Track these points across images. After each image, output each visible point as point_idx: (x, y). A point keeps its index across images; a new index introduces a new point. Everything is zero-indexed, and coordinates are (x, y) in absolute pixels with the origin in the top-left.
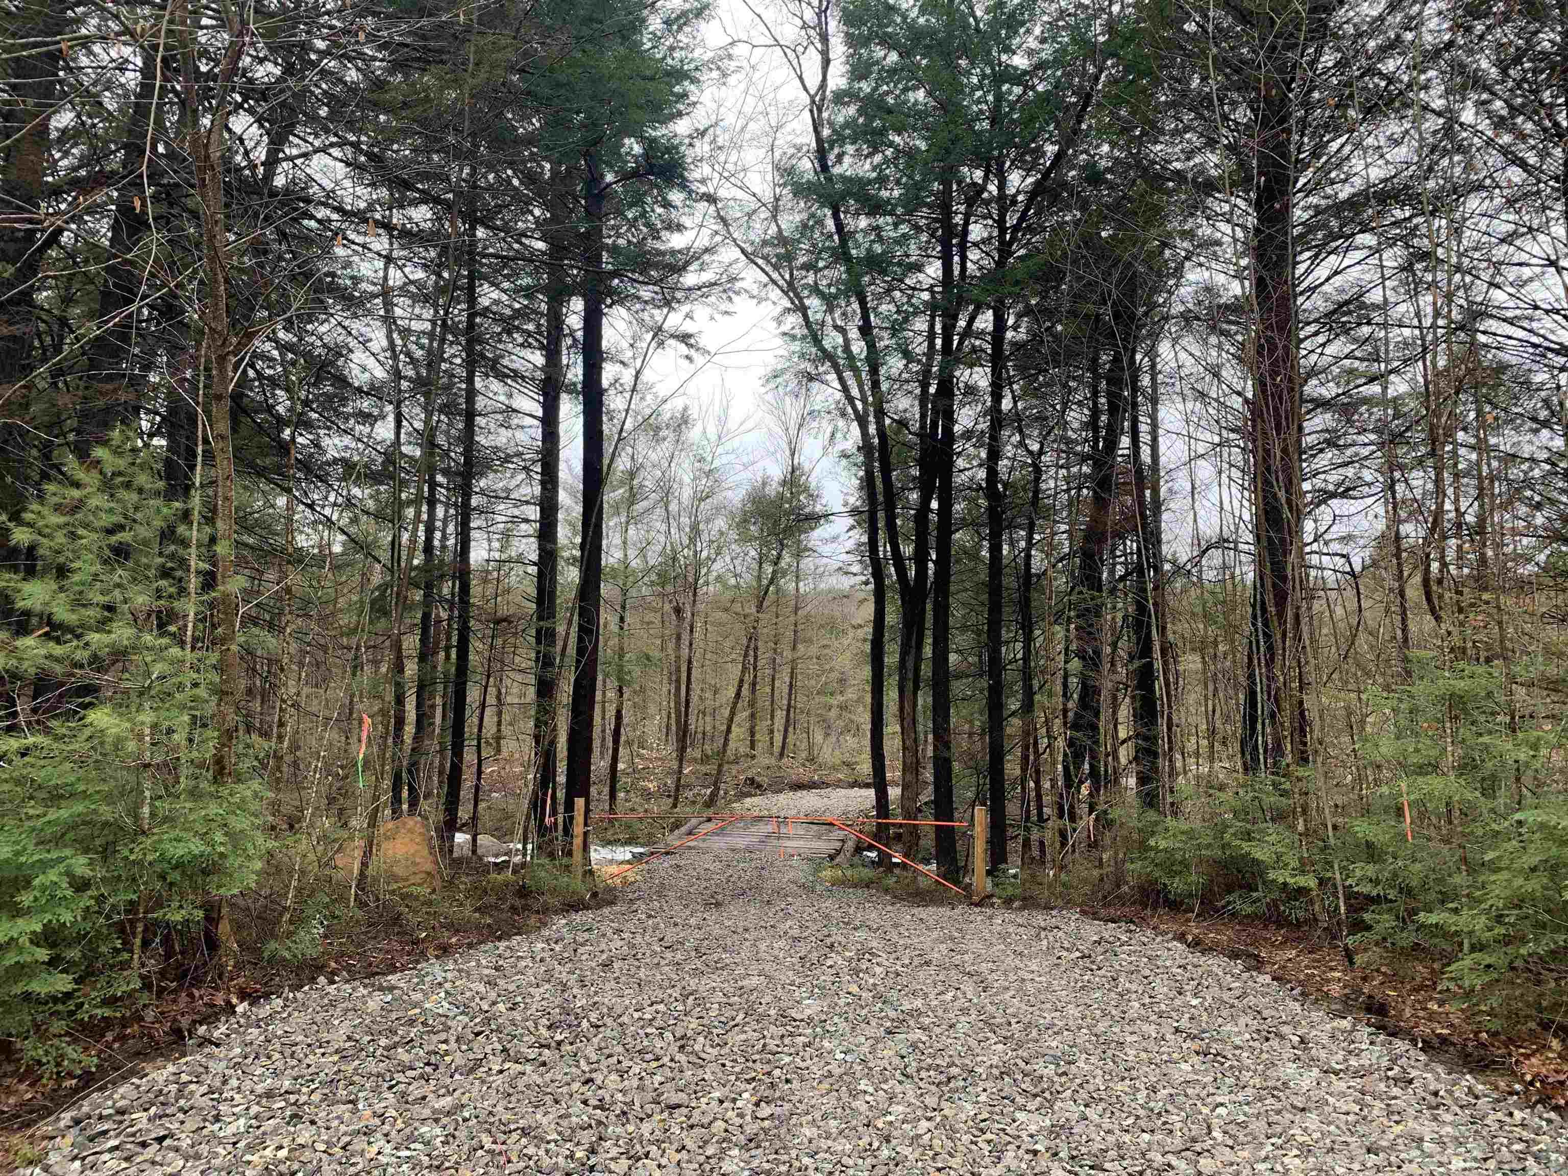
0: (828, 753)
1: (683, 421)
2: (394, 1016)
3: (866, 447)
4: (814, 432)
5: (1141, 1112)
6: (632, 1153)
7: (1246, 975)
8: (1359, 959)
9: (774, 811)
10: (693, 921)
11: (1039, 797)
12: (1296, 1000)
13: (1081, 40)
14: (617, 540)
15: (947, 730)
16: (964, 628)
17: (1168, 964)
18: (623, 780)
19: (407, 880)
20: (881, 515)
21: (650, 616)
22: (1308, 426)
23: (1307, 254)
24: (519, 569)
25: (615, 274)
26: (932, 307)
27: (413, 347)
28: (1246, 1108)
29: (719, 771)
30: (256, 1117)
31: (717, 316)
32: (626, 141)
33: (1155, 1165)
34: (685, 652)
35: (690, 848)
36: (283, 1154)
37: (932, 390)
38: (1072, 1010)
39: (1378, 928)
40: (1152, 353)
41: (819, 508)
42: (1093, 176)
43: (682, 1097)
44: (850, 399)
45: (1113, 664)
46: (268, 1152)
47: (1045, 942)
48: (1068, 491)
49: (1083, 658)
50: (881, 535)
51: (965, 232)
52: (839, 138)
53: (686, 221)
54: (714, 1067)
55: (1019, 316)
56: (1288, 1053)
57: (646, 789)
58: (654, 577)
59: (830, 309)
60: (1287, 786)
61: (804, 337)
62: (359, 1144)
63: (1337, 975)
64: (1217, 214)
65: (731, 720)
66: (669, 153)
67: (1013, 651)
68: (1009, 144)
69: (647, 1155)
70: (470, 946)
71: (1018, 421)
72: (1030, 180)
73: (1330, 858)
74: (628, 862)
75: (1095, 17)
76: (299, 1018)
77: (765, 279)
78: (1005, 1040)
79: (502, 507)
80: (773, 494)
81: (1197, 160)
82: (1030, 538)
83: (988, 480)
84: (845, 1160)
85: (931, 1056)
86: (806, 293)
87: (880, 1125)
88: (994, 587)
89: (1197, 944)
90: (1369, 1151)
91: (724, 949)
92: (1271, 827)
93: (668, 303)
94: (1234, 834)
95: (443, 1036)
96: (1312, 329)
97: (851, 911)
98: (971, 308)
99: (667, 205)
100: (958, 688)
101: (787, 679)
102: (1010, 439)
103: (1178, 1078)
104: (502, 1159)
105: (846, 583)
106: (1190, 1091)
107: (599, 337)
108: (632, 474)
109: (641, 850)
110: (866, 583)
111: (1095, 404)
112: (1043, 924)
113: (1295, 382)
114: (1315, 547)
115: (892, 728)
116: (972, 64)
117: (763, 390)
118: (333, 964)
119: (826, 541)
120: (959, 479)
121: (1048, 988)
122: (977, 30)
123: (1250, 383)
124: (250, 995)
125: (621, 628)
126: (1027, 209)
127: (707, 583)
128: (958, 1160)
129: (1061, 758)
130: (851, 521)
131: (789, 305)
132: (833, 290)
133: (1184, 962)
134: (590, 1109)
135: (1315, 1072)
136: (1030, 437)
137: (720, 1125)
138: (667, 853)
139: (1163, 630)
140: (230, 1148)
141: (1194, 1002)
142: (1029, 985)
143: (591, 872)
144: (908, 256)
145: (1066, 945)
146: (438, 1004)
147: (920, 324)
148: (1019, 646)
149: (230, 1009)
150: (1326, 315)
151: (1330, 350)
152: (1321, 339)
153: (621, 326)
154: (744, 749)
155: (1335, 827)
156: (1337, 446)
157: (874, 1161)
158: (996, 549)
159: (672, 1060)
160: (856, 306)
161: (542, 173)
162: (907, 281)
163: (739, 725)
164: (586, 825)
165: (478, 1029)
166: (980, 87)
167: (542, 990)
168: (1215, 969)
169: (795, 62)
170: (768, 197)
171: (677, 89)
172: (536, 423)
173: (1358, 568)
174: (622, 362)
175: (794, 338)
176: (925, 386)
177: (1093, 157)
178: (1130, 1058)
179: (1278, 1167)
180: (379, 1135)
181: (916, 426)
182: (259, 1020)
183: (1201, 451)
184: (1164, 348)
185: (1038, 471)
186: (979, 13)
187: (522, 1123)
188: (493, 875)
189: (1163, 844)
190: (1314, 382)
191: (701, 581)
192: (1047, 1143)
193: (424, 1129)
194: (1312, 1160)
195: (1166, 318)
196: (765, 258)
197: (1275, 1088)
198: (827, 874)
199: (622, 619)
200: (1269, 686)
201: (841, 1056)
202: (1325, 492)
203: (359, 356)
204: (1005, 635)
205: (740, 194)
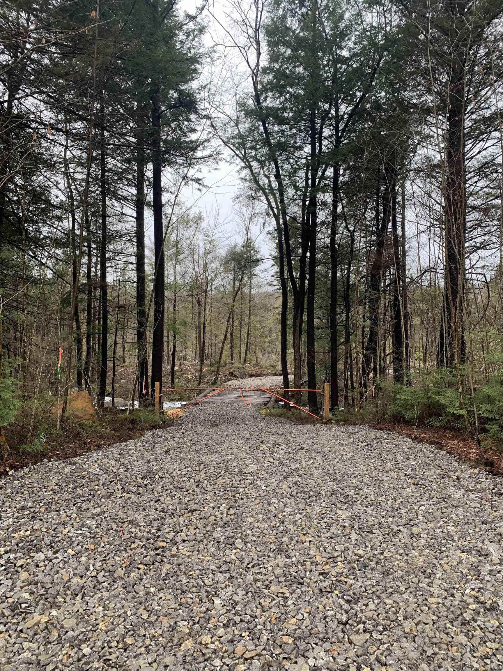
0: (264, 362)
1: (199, 218)
2: (76, 475)
3: (278, 229)
4: (255, 223)
5: (389, 509)
6: (175, 530)
7: (436, 451)
8: (483, 444)
9: (241, 386)
10: (205, 432)
11: (352, 378)
12: (456, 461)
13: (373, 43)
14: (172, 272)
15: (314, 351)
16: (321, 308)
17: (404, 447)
18: (177, 374)
19: (82, 418)
20: (285, 259)
21: (187, 305)
22: (468, 218)
23: (470, 141)
24: (128, 284)
25: (166, 152)
26: (307, 165)
27: (78, 187)
28: (433, 506)
29: (218, 370)
30: (17, 518)
31: (212, 171)
32: (171, 92)
33: (394, 531)
34: (202, 320)
35: (206, 402)
36: (28, 533)
37: (307, 203)
38: (362, 468)
39: (491, 431)
40: (403, 187)
41: (259, 257)
42: (377, 106)
43: (197, 507)
44: (272, 208)
45: (384, 322)
46: (21, 533)
47: (352, 439)
48: (366, 247)
49: (370, 320)
50: (286, 268)
51: (321, 132)
52: (265, 90)
53: (198, 128)
54: (211, 494)
55: (345, 170)
56: (452, 483)
57: (187, 378)
58: (188, 288)
59: (262, 167)
60: (455, 373)
61: (250, 180)
62: (60, 528)
63: (474, 450)
64: (432, 124)
65: (222, 349)
66: (190, 97)
67: (341, 318)
68: (340, 91)
69: (182, 531)
70: (110, 445)
71: (344, 217)
72: (350, 108)
73: (472, 402)
74: (180, 408)
75: (379, 32)
76: (36, 477)
77: (233, 153)
78: (334, 480)
79: (120, 257)
80: (239, 251)
81: (423, 99)
82: (349, 269)
83: (331, 243)
84: (265, 531)
85: (303, 487)
86: (251, 160)
87: (280, 516)
88: (333, 289)
89: (416, 439)
90: (483, 523)
91: (217, 444)
92: (448, 390)
93: (189, 165)
94: (433, 393)
95: (97, 483)
96: (471, 175)
97: (272, 427)
98: (324, 166)
99: (189, 120)
100: (318, 333)
101: (246, 331)
102: (341, 225)
103: (405, 494)
104: (121, 534)
105: (272, 289)
106: (410, 500)
107: (160, 181)
108: (177, 243)
109: (185, 403)
110: (280, 289)
111: (378, 209)
112: (351, 431)
113: (464, 198)
114: (470, 271)
115: (290, 351)
116: (324, 54)
117: (233, 204)
118: (50, 454)
119: (262, 271)
120: (319, 243)
121: (353, 458)
122: (327, 39)
123: (443, 199)
124: (14, 467)
125: (174, 310)
126: (348, 121)
127: (211, 290)
128: (312, 530)
129: (361, 362)
130: (273, 262)
131: (243, 165)
132: (263, 158)
133: (410, 446)
134: (158, 512)
135: (462, 491)
136: (350, 224)
137: (213, 518)
138: (196, 404)
139: (405, 307)
140: (5, 531)
141: (413, 463)
142: (344, 457)
143: (163, 412)
144: (296, 143)
145: (361, 440)
146: (95, 469)
147: (302, 174)
148: (344, 315)
149: (6, 473)
150: (478, 169)
151: (480, 184)
152: (476, 179)
153: (169, 176)
154: (229, 361)
155: (475, 389)
156: (481, 226)
157: (277, 532)
158: (334, 273)
159: (193, 491)
160: (274, 166)
161: (133, 107)
162: (296, 154)
163: (226, 350)
164: (160, 393)
165: (112, 480)
166: (328, 65)
167: (139, 463)
168: (423, 449)
169: (245, 54)
170: (235, 118)
171: (193, 67)
172: (134, 220)
173: (488, 279)
174: (171, 192)
175: (246, 180)
176: (304, 201)
177: (378, 98)
178: (386, 487)
179: (445, 531)
180: (68, 525)
181: (300, 220)
182: (19, 478)
183: (422, 229)
184: (408, 184)
185: (353, 240)
186: (327, 31)
187: (129, 519)
188: (121, 415)
189: (403, 397)
190: (471, 198)
191: (209, 289)
192: (350, 522)
193: (88, 522)
194: (459, 527)
195: (408, 171)
196: (233, 144)
197: (445, 498)
198: (263, 411)
199: (175, 306)
200: (449, 331)
201: (264, 488)
202: (476, 247)
203: (54, 191)
204: (338, 310)
205: (220, 115)
